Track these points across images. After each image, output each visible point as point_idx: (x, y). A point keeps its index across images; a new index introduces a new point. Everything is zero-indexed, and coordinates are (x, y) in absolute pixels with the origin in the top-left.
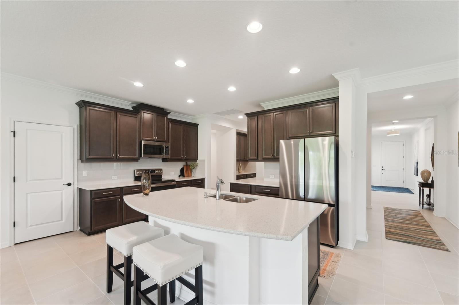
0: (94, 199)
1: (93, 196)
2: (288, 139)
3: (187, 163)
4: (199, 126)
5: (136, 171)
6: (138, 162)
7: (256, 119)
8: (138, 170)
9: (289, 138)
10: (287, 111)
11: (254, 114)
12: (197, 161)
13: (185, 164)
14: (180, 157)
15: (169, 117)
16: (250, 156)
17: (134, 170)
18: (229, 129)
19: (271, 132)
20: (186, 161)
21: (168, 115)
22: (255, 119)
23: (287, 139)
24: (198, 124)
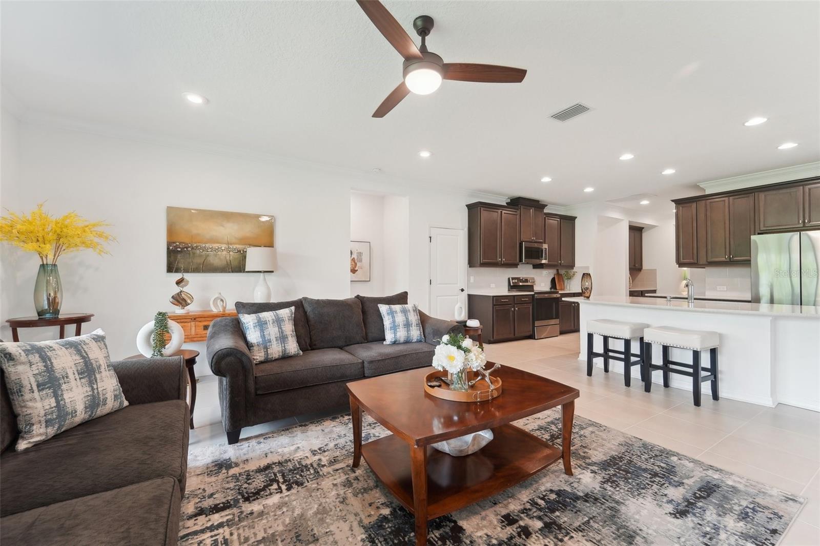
0: (495, 305)
1: (494, 303)
2: (759, 234)
3: (558, 270)
4: (576, 219)
5: (512, 280)
6: (517, 267)
7: (693, 206)
8: (513, 279)
9: (760, 232)
10: (756, 193)
11: (689, 200)
12: (574, 268)
13: (556, 273)
14: (556, 263)
15: (546, 211)
16: (682, 259)
17: (509, 279)
18: (617, 221)
19: (725, 223)
20: (558, 268)
21: (544, 208)
22: (691, 206)
23: (757, 233)
24: (576, 217)
